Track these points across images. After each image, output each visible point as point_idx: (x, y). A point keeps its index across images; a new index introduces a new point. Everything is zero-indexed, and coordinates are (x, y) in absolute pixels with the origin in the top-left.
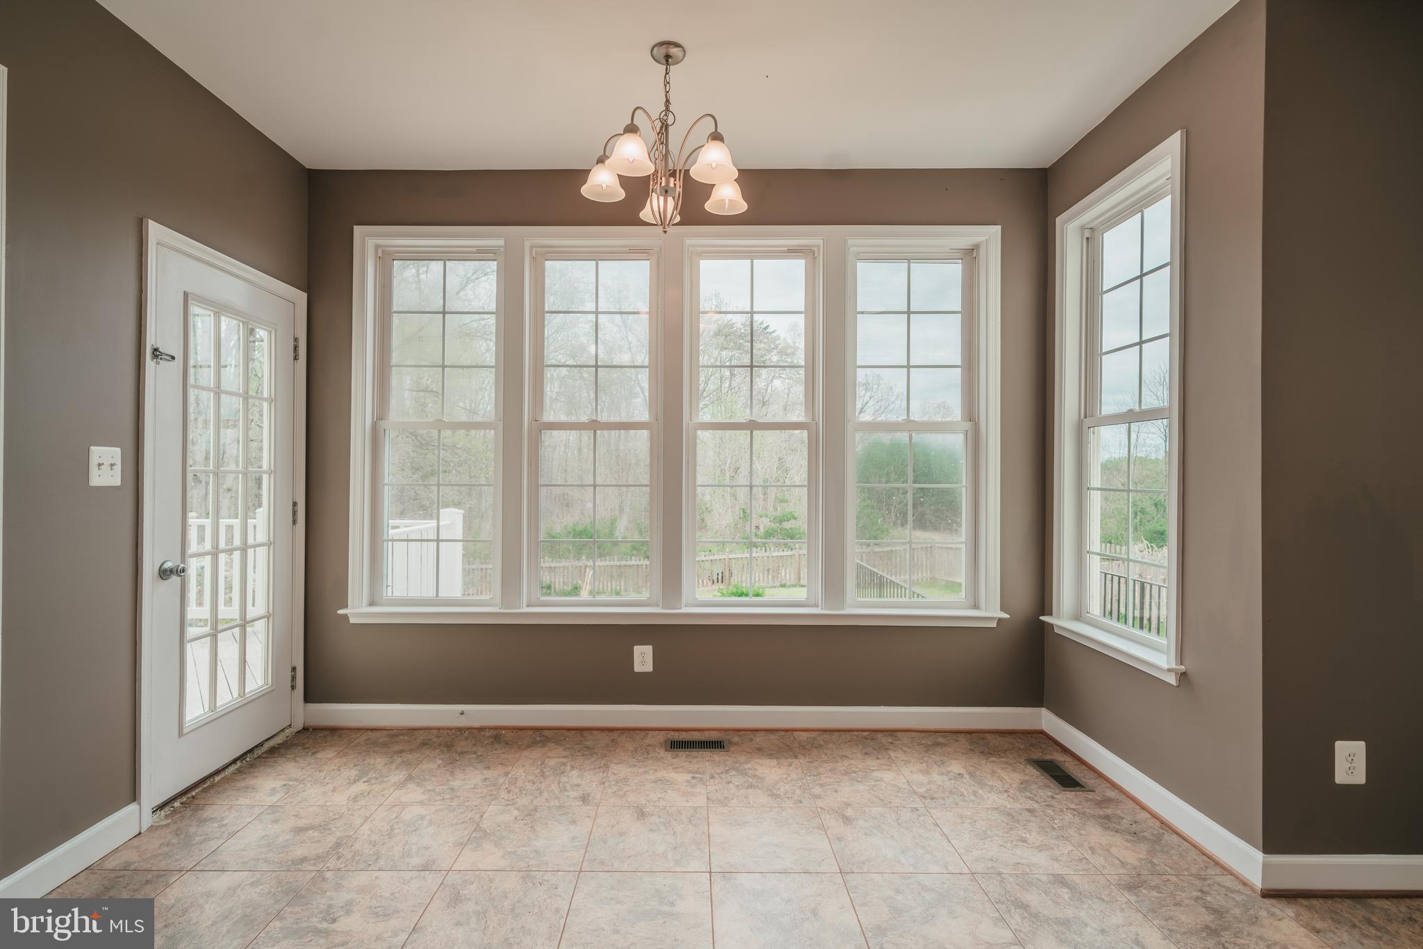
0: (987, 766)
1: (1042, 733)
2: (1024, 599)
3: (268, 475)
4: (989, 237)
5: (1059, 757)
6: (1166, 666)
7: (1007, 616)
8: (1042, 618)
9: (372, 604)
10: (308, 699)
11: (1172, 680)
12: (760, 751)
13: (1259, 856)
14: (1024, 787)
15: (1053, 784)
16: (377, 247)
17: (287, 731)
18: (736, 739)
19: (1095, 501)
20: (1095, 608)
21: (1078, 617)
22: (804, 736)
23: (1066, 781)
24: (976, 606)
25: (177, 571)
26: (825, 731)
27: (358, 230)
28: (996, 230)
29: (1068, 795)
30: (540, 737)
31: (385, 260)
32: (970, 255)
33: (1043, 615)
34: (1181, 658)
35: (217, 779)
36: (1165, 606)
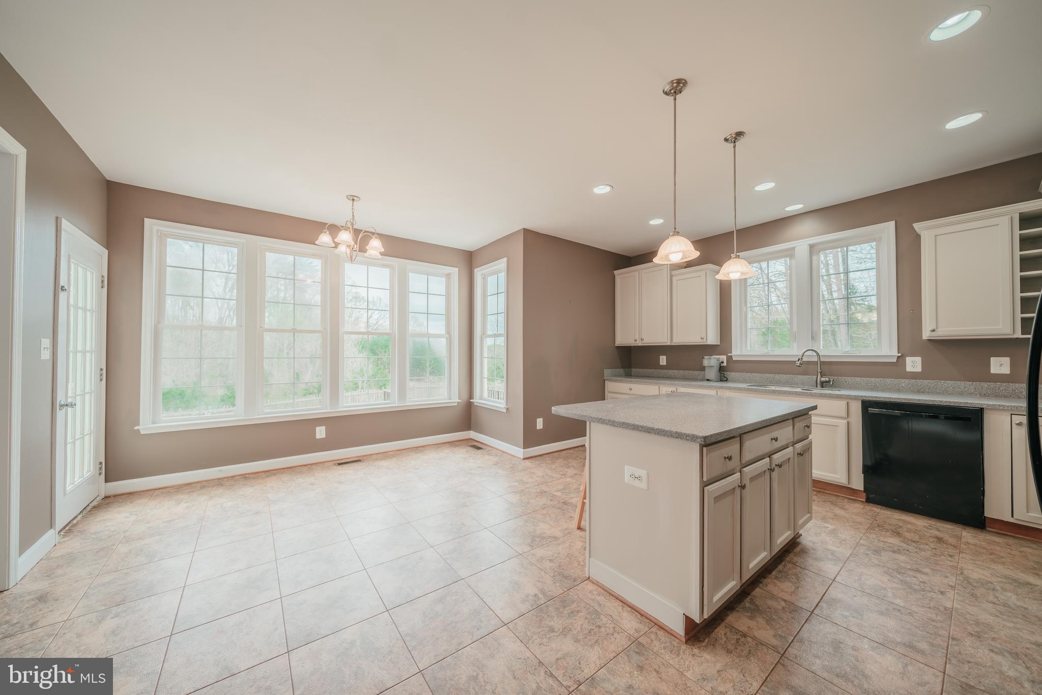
0: (456, 449)
1: (471, 439)
2: (465, 396)
3: (90, 354)
4: (455, 271)
5: (476, 444)
6: (503, 407)
7: (460, 401)
8: (471, 400)
9: (154, 423)
10: (107, 480)
11: (505, 411)
12: (377, 459)
13: (522, 450)
14: (467, 452)
15: (475, 449)
16: (158, 230)
17: (98, 498)
18: (365, 458)
19: (486, 361)
20: (486, 395)
21: (481, 399)
22: (391, 453)
23: (479, 448)
24: (450, 399)
25: (72, 405)
26: (399, 450)
27: (147, 221)
28: (456, 269)
29: (480, 451)
30: (269, 473)
31: (162, 238)
32: (448, 276)
33: (471, 399)
34: (507, 405)
35: (75, 522)
36: (503, 395)
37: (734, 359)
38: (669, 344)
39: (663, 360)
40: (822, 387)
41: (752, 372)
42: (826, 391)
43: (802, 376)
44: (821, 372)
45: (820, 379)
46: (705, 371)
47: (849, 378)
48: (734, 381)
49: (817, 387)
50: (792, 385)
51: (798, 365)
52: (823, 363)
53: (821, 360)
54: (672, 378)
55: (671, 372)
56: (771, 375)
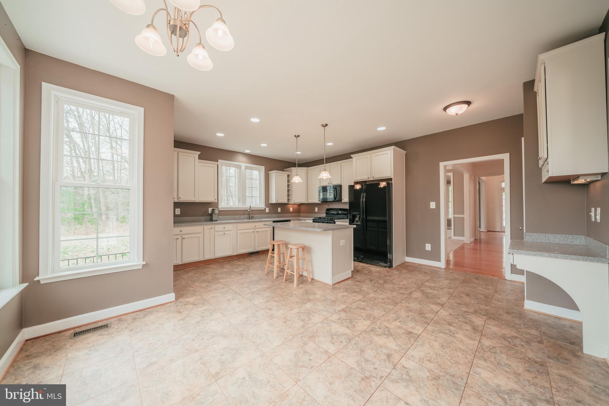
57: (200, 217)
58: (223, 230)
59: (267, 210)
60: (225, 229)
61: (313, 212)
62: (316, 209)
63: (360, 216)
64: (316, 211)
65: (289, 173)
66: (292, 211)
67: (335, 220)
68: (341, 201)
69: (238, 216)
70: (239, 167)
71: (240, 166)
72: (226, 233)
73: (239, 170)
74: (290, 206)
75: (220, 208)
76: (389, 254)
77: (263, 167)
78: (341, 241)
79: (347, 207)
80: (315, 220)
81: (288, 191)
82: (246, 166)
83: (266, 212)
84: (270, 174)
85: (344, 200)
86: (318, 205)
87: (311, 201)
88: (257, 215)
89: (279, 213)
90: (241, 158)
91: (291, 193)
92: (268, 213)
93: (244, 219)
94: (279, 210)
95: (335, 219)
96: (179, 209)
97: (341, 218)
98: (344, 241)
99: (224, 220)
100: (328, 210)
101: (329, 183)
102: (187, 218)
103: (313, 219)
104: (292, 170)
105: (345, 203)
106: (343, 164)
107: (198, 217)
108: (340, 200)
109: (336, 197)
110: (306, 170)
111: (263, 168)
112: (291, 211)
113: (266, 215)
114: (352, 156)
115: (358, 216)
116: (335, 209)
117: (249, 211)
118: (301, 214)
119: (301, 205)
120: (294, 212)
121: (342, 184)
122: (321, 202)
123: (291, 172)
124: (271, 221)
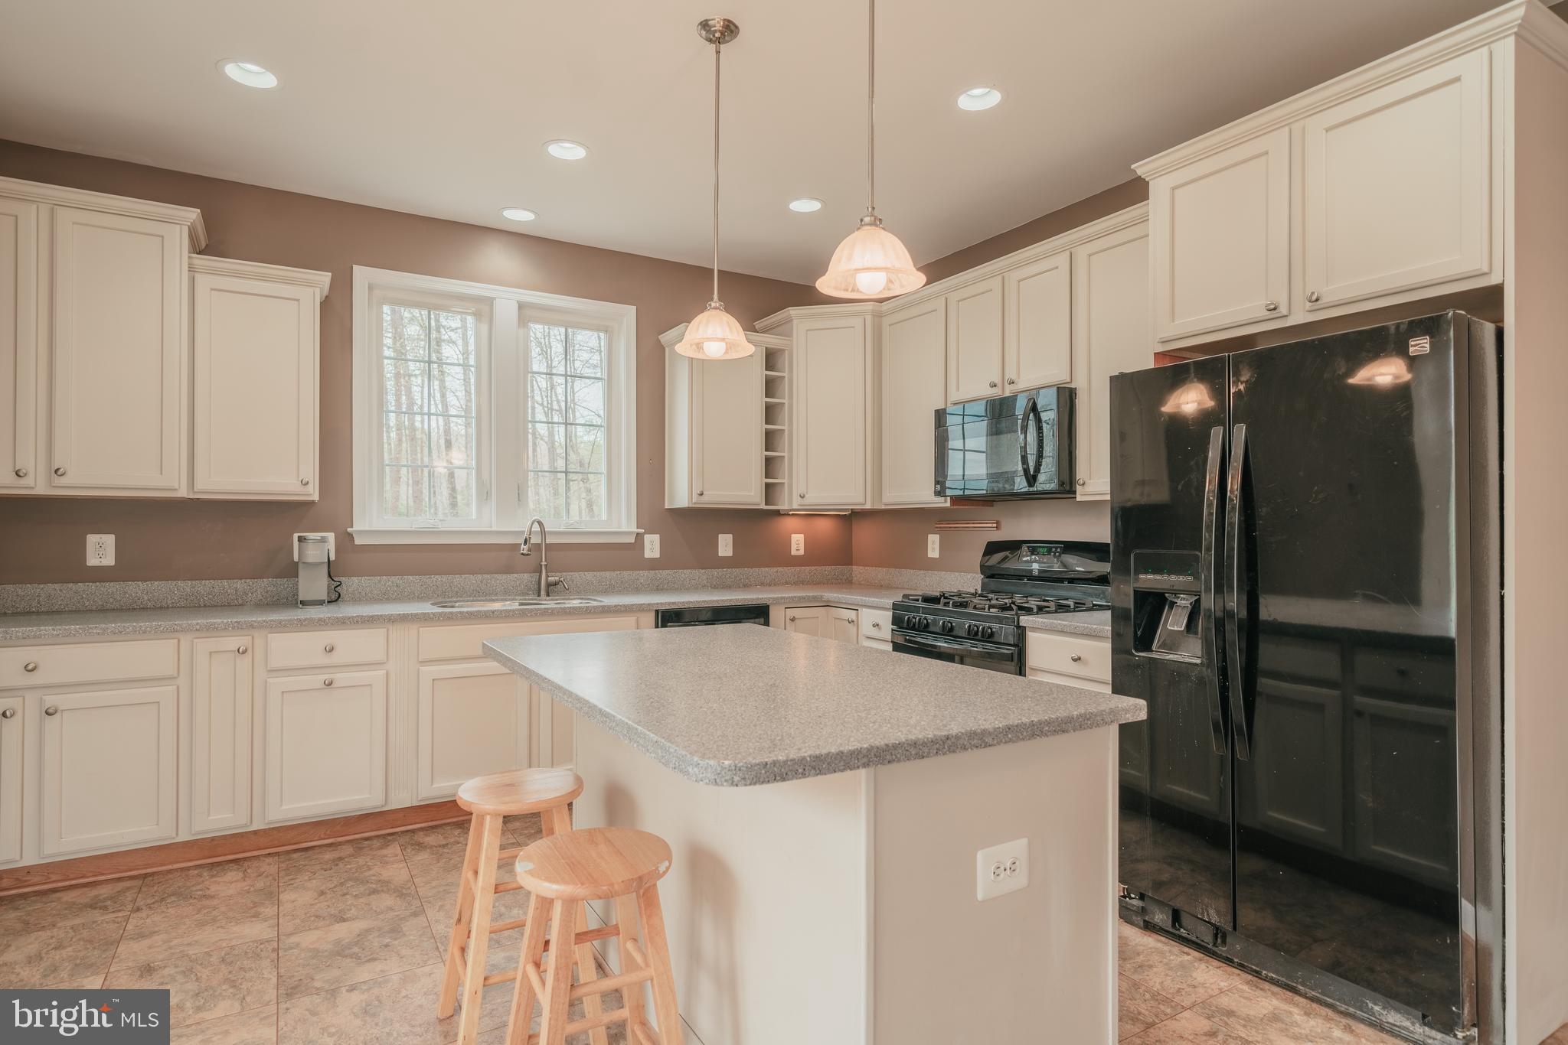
37: (358, 541)
38: (183, 493)
39: (101, 549)
40: (548, 595)
41: (402, 574)
42: (550, 604)
43: (505, 576)
44: (546, 565)
45: (547, 579)
46: (297, 576)
47: (576, 574)
48: (358, 600)
49: (539, 596)
50: (489, 595)
51: (525, 552)
52: (549, 547)
53: (547, 542)
54: (144, 609)
55: (136, 590)
56: (445, 578)
57: (240, 585)
58: (326, 660)
59: (652, 546)
60: (336, 658)
61: (917, 560)
62: (933, 546)
63: (1198, 601)
64: (930, 554)
65: (772, 341)
66: (802, 552)
67: (1025, 620)
68: (1073, 492)
69: (472, 580)
70: (483, 308)
71: (490, 301)
72: (341, 678)
73: (484, 328)
74: (789, 523)
75: (360, 532)
76: (1466, 908)
77: (631, 311)
78: (984, 860)
79: (1100, 531)
80: (908, 609)
81: (770, 440)
82: (521, 306)
83: (647, 555)
84: (667, 350)
85: (1089, 489)
86: (941, 521)
87: (897, 496)
88: (589, 575)
89: (726, 563)
90: (498, 259)
91: (785, 454)
92: (653, 565)
93: (507, 594)
94: (725, 545)
95: (1028, 611)
96: (109, 540)
97: (1071, 603)
98: (1016, 849)
99: (385, 598)
100: (992, 548)
101: (997, 380)
102: (159, 589)
103: (896, 606)
104: (789, 321)
105: (1093, 505)
106: (1082, 253)
107: (225, 583)
108: (1067, 487)
109: (1037, 469)
110: (869, 319)
111: (628, 314)
112: (794, 552)
113: (644, 576)
114: (1141, 168)
115: (1184, 602)
116: (1034, 546)
117: (524, 549)
118: (858, 572)
119: (852, 518)
120: (814, 556)
121: (1080, 383)
122: (948, 504)
123: (788, 335)
124: (641, 608)
